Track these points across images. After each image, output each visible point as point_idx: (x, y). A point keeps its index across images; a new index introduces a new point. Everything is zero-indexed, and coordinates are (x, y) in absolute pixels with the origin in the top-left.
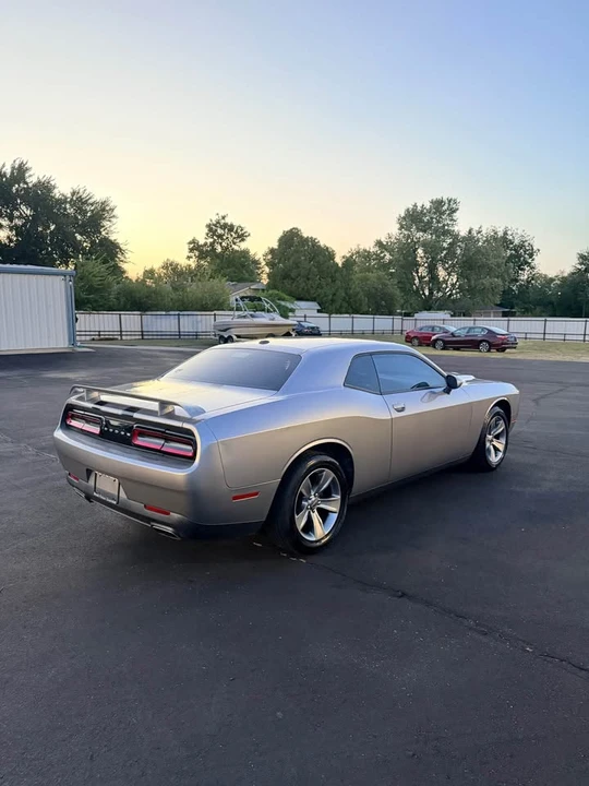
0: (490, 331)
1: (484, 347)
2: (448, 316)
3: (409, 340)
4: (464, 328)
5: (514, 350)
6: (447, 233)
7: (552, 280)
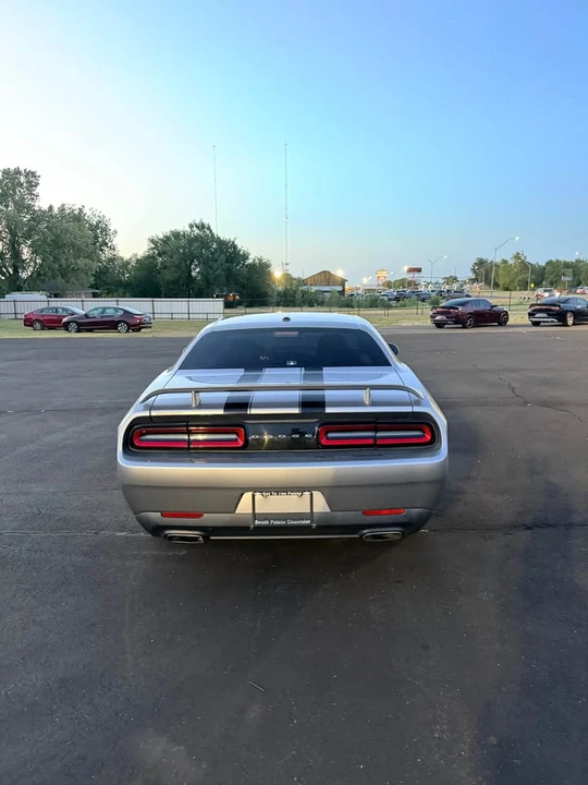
0: (125, 311)
1: (123, 327)
2: (45, 298)
3: (29, 322)
4: (96, 309)
5: (149, 330)
6: (29, 207)
7: (128, 263)
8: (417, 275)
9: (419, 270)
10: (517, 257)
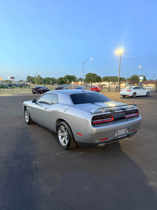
8: (13, 79)
9: (14, 78)
10: (39, 76)
